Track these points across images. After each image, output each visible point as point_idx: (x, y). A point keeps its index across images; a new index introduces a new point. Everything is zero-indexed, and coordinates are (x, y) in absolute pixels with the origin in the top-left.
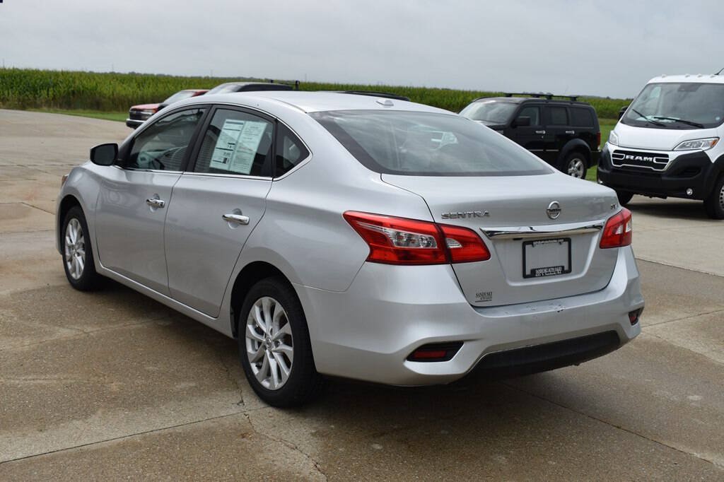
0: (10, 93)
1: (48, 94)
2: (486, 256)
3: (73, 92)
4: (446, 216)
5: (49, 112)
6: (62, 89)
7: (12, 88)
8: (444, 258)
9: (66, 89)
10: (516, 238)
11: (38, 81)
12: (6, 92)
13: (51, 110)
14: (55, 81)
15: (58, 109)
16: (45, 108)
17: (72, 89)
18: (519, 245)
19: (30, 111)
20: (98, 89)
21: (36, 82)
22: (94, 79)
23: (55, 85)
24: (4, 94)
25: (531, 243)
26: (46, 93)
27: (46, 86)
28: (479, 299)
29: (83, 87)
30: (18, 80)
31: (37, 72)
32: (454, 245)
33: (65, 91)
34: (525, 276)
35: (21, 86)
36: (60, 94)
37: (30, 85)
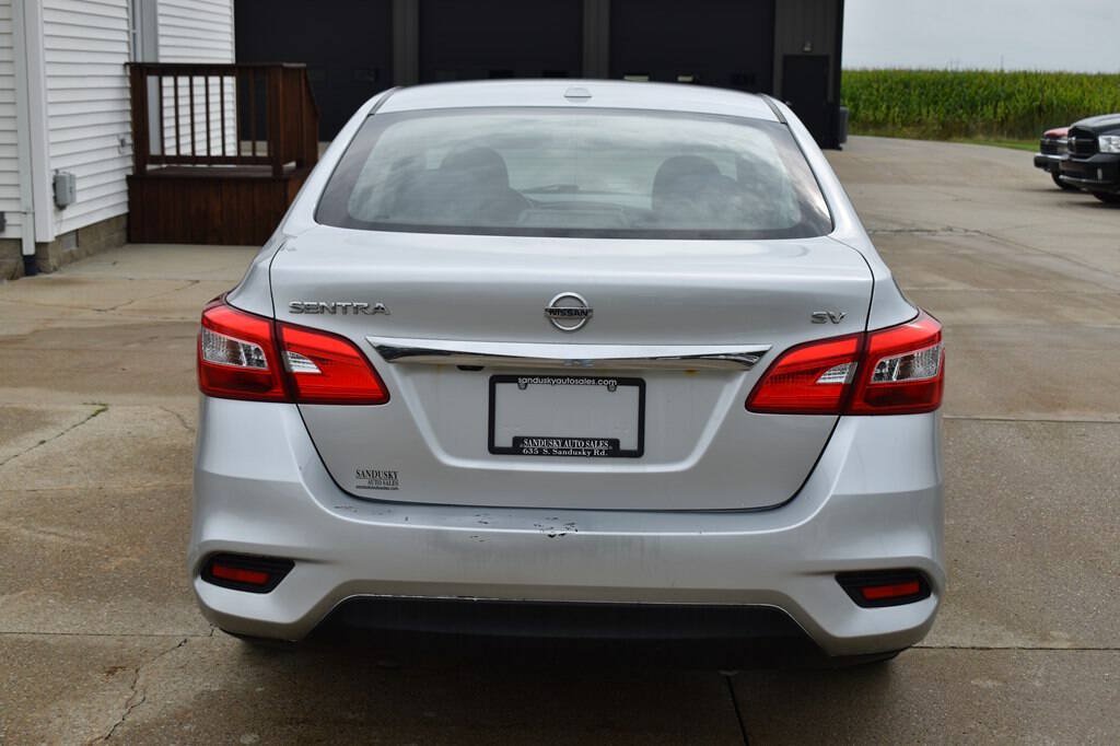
0: (932, 112)
1: (995, 112)
2: (382, 395)
3: (1040, 108)
4: (296, 309)
5: (986, 143)
6: (1021, 102)
7: (936, 103)
8: (281, 390)
9: (1027, 103)
10: (470, 365)
11: (980, 91)
12: (924, 111)
13: (992, 140)
14: (1009, 90)
15: (1005, 139)
16: (981, 137)
17: (1038, 103)
18: (481, 382)
19: (955, 142)
20: (1086, 102)
21: (976, 93)
22: (1081, 84)
23: (1009, 97)
24: (920, 114)
25: (512, 379)
26: (992, 111)
27: (993, 99)
28: (365, 482)
29: (1057, 98)
30: (947, 90)
31: (984, 74)
32: (303, 367)
33: (1025, 107)
34: (494, 450)
35: (951, 100)
36: (1016, 112)
37: (967, 98)
